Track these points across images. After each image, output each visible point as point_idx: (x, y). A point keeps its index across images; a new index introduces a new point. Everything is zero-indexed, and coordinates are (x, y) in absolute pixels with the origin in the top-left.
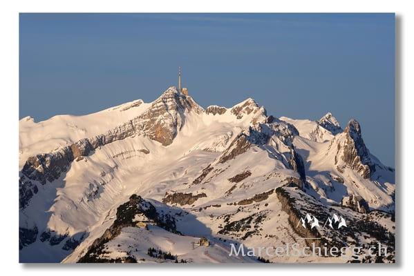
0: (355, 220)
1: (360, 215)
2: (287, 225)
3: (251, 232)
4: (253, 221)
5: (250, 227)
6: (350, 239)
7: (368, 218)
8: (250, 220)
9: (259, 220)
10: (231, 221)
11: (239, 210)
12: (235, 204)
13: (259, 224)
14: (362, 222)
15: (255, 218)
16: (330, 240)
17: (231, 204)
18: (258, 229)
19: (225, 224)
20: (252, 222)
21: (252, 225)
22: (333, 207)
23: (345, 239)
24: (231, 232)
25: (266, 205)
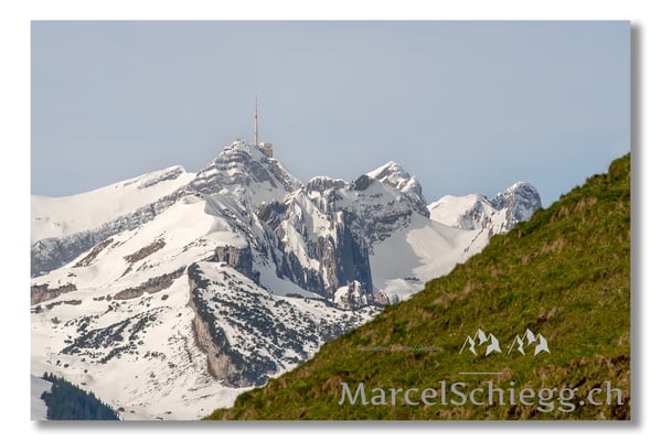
0: (323, 322)
1: (339, 314)
2: (187, 332)
3: (121, 349)
4: (130, 327)
5: (121, 339)
6: (290, 353)
7: (353, 319)
8: (124, 327)
9: (141, 325)
10: (89, 329)
11: (111, 308)
12: (109, 298)
13: (140, 334)
14: (337, 326)
15: (136, 321)
16: (248, 354)
17: (102, 299)
18: (136, 342)
19: (79, 335)
20: (126, 329)
21: (126, 334)
22: (286, 299)
23: (279, 354)
24: (83, 350)
25: (165, 298)
